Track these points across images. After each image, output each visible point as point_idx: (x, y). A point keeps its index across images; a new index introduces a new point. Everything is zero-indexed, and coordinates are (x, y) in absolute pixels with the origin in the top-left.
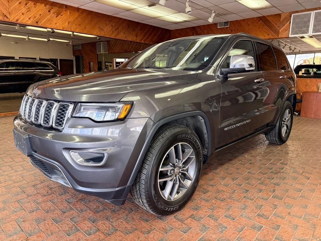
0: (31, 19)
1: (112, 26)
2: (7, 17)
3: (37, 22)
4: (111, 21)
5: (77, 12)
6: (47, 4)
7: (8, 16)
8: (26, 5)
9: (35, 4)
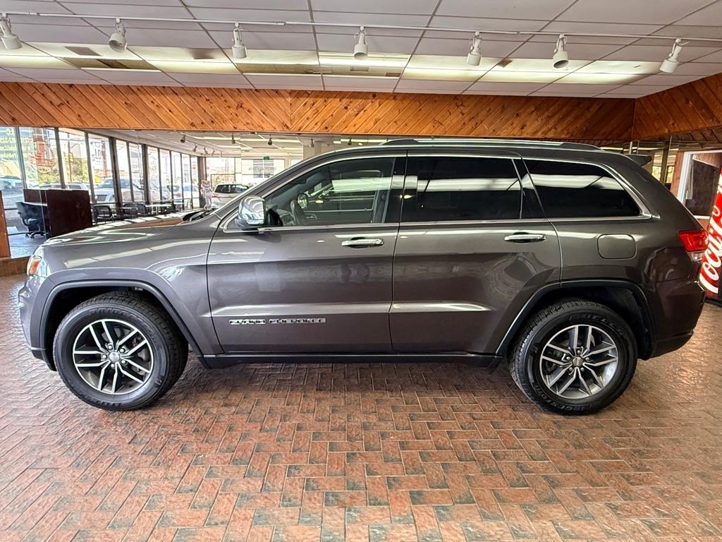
0: (319, 124)
1: (463, 114)
2: (288, 127)
3: (326, 128)
4: (461, 105)
5: (393, 101)
6: (343, 98)
7: (289, 125)
8: (313, 104)
9: (325, 101)
